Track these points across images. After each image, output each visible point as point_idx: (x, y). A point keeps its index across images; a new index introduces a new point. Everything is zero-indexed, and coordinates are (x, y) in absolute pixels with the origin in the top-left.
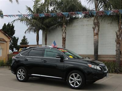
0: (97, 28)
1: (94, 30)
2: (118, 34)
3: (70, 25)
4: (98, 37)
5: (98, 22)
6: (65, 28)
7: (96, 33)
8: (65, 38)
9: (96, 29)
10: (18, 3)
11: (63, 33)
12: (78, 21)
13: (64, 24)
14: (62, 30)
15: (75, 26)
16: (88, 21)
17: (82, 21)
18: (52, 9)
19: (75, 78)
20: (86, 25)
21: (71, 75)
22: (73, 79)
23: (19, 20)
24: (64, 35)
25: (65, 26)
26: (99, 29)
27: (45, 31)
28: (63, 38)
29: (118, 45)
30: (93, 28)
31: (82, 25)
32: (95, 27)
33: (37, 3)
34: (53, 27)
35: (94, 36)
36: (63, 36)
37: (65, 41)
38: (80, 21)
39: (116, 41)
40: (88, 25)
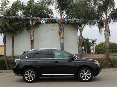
1: (60, 34)
2: (80, 38)
4: (63, 40)
5: (63, 28)
6: (33, 31)
7: (62, 37)
8: (33, 41)
9: (62, 34)
11: (32, 36)
12: (42, 25)
13: (32, 28)
14: (31, 33)
16: (52, 26)
17: (47, 26)
20: (51, 30)
24: (33, 38)
25: (33, 30)
26: (64, 34)
28: (31, 41)
29: (80, 47)
30: (59, 32)
31: (47, 30)
32: (61, 32)
35: (60, 39)
36: (31, 38)
37: (33, 43)
38: (45, 26)
39: (78, 43)
40: (52, 30)
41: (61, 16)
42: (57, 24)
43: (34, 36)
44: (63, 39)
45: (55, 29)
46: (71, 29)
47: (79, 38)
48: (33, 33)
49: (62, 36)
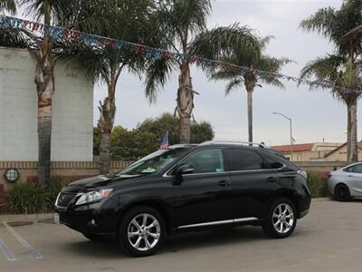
2: (108, 107)
4: (51, 110)
5: (52, 69)
7: (48, 99)
9: (48, 88)
16: (7, 56)
26: (54, 89)
30: (37, 82)
35: (40, 106)
40: (7, 69)
42: (24, 53)
44: (49, 107)
45: (17, 70)
46: (72, 75)
47: (104, 107)
49: (47, 94)
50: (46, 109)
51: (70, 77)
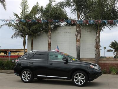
0: (79, 35)
1: (77, 37)
2: (97, 41)
3: (54, 32)
4: (80, 43)
5: (80, 31)
6: (51, 34)
7: (79, 40)
8: (50, 43)
10: (6, 10)
11: (49, 39)
12: (61, 28)
13: (50, 30)
14: (48, 36)
15: (59, 33)
16: (70, 28)
17: (65, 29)
18: (39, 17)
19: (80, 77)
20: (69, 32)
21: (75, 75)
22: (78, 78)
23: (7, 25)
24: (50, 40)
26: (81, 36)
27: (32, 37)
28: (48, 43)
29: (97, 50)
30: (76, 35)
31: (65, 33)
32: (78, 34)
33: (24, 10)
34: (39, 33)
35: (77, 42)
36: (48, 41)
37: (50, 46)
38: (63, 29)
39: (95, 46)
41: (78, 18)
42: (75, 27)
43: (51, 39)
45: (73, 32)
48: (51, 36)
49: (78, 38)
50: (78, 43)
51: (89, 32)
